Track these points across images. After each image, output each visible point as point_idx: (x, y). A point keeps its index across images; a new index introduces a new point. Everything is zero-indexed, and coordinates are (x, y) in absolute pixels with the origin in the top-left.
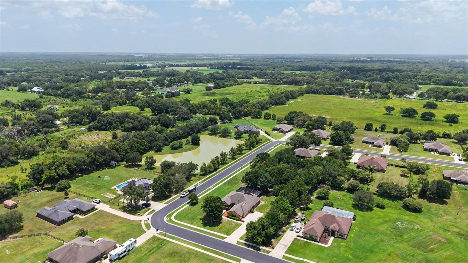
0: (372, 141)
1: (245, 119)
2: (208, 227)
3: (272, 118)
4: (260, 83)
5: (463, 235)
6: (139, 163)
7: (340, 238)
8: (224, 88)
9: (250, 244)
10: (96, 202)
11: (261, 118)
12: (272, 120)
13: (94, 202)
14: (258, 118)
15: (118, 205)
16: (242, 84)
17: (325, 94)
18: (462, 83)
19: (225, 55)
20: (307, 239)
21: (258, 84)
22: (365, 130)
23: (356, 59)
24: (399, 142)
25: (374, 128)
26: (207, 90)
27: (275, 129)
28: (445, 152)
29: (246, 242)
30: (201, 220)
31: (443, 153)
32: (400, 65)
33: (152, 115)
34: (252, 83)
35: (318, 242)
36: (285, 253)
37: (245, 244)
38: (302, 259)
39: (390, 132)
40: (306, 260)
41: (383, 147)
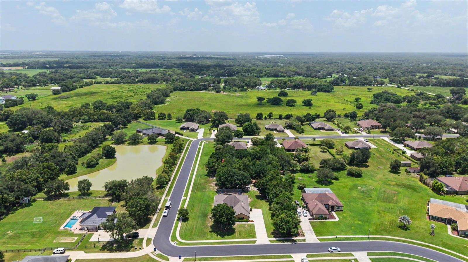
0: (275, 128)
1: (138, 121)
2: (226, 237)
3: (167, 118)
4: (112, 83)
5: (401, 186)
6: (66, 192)
7: (339, 211)
8: (74, 90)
9: (282, 239)
10: (59, 252)
11: (155, 119)
12: (168, 119)
13: (54, 253)
14: (152, 119)
15: (95, 247)
16: (92, 84)
17: (192, 90)
18: (285, 75)
19: (31, 52)
20: (319, 219)
21: (110, 83)
22: (257, 119)
23: (181, 56)
24: (294, 126)
25: (264, 117)
26: (54, 94)
27: (182, 129)
28: (330, 129)
29: (277, 239)
30: (212, 233)
31: (329, 129)
32: (225, 61)
33: (9, 131)
34: (103, 83)
35: (328, 219)
36: (316, 236)
37: (277, 240)
38: (335, 237)
39: (277, 119)
40: (338, 236)
41: (285, 131)
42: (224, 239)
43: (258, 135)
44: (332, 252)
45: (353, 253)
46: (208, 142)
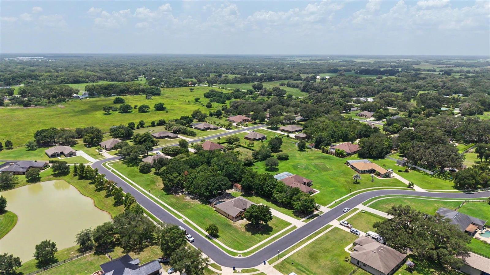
0: (165, 135)
2: (271, 233)
7: (311, 185)
9: (308, 217)
28: (213, 127)
35: (314, 193)
36: (325, 206)
37: (307, 219)
38: (334, 202)
39: (149, 126)
40: (336, 201)
41: (178, 137)
42: (271, 236)
43: (156, 145)
44: (347, 212)
45: (356, 207)
46: (112, 163)
